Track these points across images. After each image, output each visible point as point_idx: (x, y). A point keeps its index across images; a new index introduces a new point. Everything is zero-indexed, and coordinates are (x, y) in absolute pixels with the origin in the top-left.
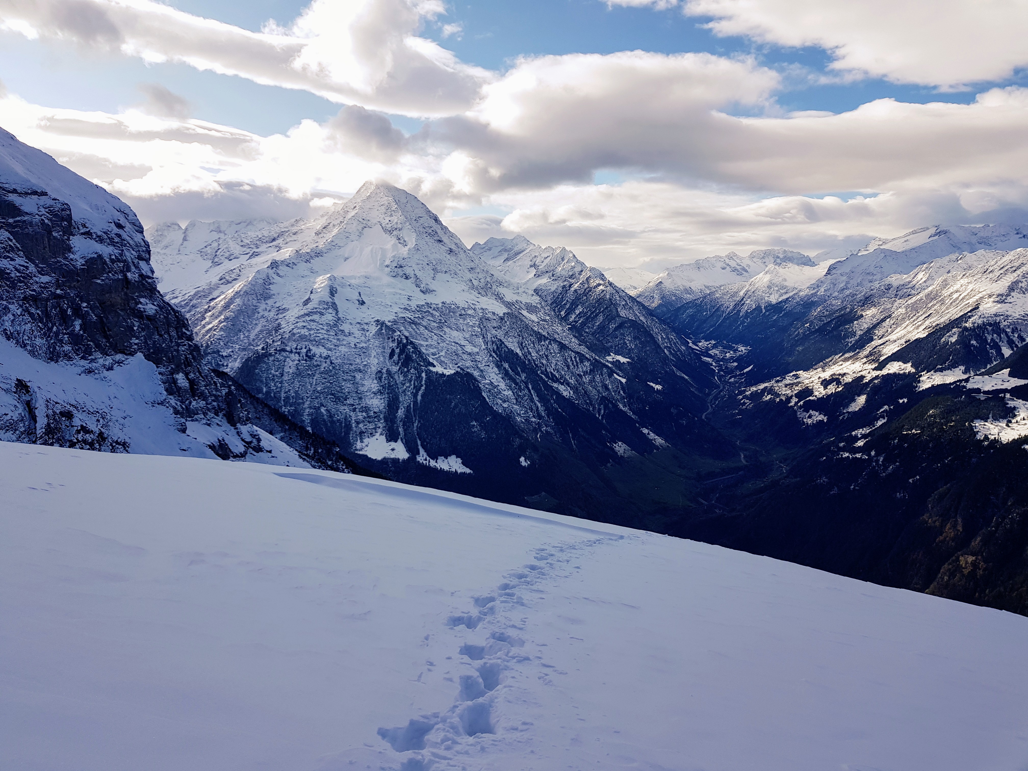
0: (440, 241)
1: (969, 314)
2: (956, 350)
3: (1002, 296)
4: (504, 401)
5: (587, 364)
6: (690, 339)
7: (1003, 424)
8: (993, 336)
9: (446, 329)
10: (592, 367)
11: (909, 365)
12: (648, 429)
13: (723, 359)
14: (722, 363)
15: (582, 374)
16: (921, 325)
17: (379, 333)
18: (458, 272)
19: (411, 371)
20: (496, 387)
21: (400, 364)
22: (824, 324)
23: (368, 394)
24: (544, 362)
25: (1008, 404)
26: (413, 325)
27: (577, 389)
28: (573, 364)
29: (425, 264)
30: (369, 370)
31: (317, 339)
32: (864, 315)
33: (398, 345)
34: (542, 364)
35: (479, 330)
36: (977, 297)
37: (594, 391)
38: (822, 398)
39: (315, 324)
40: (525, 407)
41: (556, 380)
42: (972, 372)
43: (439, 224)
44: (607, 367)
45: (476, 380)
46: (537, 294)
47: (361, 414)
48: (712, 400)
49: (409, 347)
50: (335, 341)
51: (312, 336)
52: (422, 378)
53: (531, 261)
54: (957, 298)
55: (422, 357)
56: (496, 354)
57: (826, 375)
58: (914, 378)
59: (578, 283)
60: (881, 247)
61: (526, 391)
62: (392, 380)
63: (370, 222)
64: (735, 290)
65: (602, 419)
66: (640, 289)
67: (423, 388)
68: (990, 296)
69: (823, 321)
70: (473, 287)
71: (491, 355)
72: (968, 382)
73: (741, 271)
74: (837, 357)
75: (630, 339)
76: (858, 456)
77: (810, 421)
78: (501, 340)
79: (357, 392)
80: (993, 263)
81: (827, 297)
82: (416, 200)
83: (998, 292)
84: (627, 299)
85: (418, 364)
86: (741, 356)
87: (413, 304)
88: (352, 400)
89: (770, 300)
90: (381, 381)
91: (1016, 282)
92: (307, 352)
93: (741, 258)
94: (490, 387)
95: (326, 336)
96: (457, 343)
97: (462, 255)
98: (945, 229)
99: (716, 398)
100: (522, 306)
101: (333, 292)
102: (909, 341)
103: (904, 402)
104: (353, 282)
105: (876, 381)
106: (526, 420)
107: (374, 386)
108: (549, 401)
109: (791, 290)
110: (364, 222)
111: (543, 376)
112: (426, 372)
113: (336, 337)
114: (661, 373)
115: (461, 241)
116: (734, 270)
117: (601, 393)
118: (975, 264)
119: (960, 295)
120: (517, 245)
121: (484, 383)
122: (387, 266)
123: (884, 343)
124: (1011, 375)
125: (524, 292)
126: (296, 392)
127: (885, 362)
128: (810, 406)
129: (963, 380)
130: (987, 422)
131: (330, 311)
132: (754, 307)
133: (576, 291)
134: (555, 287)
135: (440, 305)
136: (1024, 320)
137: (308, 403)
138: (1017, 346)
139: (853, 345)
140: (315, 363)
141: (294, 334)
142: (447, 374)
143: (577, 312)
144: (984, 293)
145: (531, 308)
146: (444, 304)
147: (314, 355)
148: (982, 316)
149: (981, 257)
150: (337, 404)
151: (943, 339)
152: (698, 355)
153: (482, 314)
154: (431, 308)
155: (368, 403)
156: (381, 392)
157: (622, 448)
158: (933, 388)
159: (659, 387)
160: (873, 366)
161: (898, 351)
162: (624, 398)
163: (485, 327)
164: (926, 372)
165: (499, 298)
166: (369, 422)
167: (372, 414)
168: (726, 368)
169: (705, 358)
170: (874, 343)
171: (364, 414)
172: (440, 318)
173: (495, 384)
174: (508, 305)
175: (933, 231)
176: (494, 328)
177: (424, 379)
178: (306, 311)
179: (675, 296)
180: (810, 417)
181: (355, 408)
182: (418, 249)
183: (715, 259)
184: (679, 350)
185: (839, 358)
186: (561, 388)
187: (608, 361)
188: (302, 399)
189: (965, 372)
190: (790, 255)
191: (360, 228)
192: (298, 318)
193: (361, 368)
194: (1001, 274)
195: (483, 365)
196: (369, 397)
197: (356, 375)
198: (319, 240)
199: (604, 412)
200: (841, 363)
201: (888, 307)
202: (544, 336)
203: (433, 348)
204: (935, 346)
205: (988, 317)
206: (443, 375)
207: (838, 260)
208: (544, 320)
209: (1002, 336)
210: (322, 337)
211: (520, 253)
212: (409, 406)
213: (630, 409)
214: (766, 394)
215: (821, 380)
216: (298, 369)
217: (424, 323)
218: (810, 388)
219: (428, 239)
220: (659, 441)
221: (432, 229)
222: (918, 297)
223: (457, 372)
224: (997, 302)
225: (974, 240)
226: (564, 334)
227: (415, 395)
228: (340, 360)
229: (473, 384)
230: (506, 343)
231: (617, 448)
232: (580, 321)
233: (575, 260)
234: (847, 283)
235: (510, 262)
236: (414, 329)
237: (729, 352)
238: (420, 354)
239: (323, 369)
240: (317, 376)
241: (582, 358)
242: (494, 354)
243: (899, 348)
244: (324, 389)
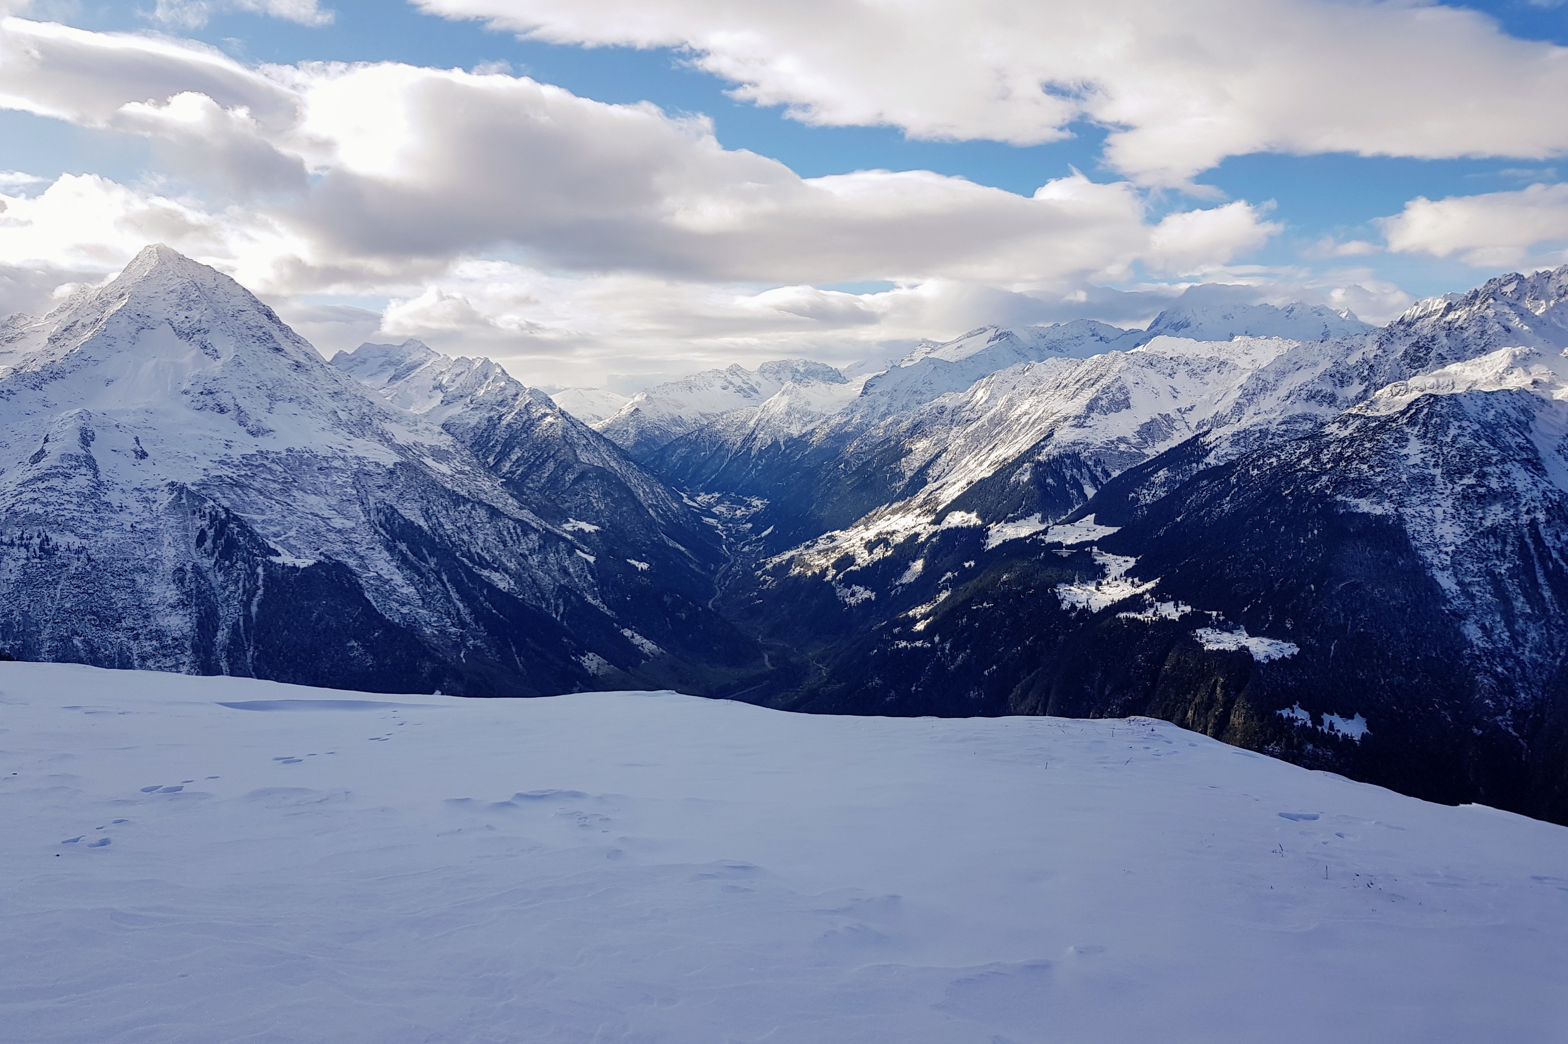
0: (278, 350)
1: (1042, 443)
2: (1029, 491)
3: (1080, 418)
4: (403, 604)
5: (534, 537)
6: (684, 491)
7: (1092, 588)
8: (1072, 471)
9: (295, 493)
10: (541, 542)
11: (974, 514)
12: (631, 629)
13: (732, 520)
14: (730, 525)
15: (527, 553)
16: (984, 461)
17: (176, 505)
18: (313, 399)
19: (238, 565)
20: (387, 582)
21: (216, 555)
22: (864, 464)
23: (160, 609)
24: (466, 537)
25: (1096, 560)
26: (237, 489)
27: (520, 576)
28: (511, 538)
29: (253, 387)
30: (161, 568)
31: (59, 519)
32: (913, 449)
33: (211, 522)
34: (463, 540)
35: (355, 492)
36: (1050, 421)
37: (547, 579)
38: (868, 566)
39: (56, 493)
40: (438, 611)
41: (487, 565)
42: (1050, 521)
43: (275, 322)
44: (564, 539)
45: (351, 572)
46: (448, 431)
47: (148, 643)
48: (720, 580)
49: (232, 526)
50: (95, 522)
51: (51, 515)
52: (258, 575)
53: (435, 379)
54: (1027, 422)
55: (256, 540)
56: (385, 529)
57: (870, 534)
58: (980, 533)
59: (513, 414)
60: (930, 356)
61: (439, 585)
62: (202, 582)
63: (151, 321)
64: (742, 419)
65: (562, 619)
66: (607, 421)
67: (260, 592)
68: (1066, 419)
69: (862, 459)
70: (339, 423)
71: (376, 532)
72: (1046, 534)
73: (749, 392)
74: (883, 508)
75: (597, 496)
76: (919, 644)
77: (852, 601)
78: (391, 506)
79: (139, 607)
80: (1066, 375)
81: (864, 426)
82: (232, 282)
83: (1075, 413)
84: (588, 435)
85: (249, 553)
86: (756, 513)
87: (236, 454)
88: (131, 621)
89: (790, 432)
90: (183, 584)
91: (1096, 400)
92: (42, 543)
93: (748, 374)
94: (379, 583)
95: (75, 513)
96: (317, 515)
97: (318, 372)
98: (1007, 331)
99: (725, 576)
100: (425, 451)
101: (86, 438)
102: (972, 482)
103: (970, 565)
104: (123, 420)
105: (934, 540)
106: (440, 631)
107: (172, 594)
108: (477, 598)
109: (817, 418)
110: (140, 320)
111: (465, 560)
112: (265, 565)
113: (95, 515)
114: (645, 544)
115: (314, 350)
116: (740, 390)
117: (559, 581)
118: (1045, 376)
119: (1030, 418)
120: (410, 354)
121: (366, 578)
122: (186, 392)
123: (941, 487)
124: (1098, 522)
125: (427, 429)
126: (24, 614)
127: (943, 513)
128: (851, 579)
129: (1040, 532)
130: (1073, 585)
131: (83, 470)
132: (769, 442)
133: (509, 425)
134: (477, 419)
135: (284, 453)
136: (1108, 449)
137: (48, 631)
138: (1101, 483)
139: (903, 491)
140: (58, 562)
141: (16, 514)
142: (302, 566)
143: (514, 457)
144: (1058, 414)
145: (439, 455)
146: (291, 451)
147: (56, 548)
148: (1058, 446)
149: (1052, 367)
150: (103, 629)
151: (1013, 479)
152: (697, 515)
153: (357, 466)
154: (267, 458)
155: (161, 623)
156: (184, 604)
157: (595, 662)
158: (1006, 545)
159: (644, 566)
160: (930, 519)
161: (960, 496)
162: (593, 586)
163: (363, 486)
164: (994, 523)
165: (385, 438)
166: (164, 655)
167: (170, 642)
168: (737, 531)
169: (707, 519)
170: (929, 488)
171: (154, 642)
172: (284, 475)
173: (386, 577)
174: (401, 450)
175: (991, 333)
176: (380, 487)
177: (261, 577)
178: (37, 473)
179: (659, 429)
180: (853, 594)
181: (138, 634)
182: (240, 363)
183: (712, 375)
184: (670, 509)
185: (886, 510)
186: (496, 577)
187: (565, 531)
188: (37, 625)
189: (1042, 521)
190: (813, 368)
191: (132, 329)
192: (22, 485)
193: (146, 565)
194: (1077, 389)
195: (363, 548)
196: (163, 613)
197: (137, 578)
198: (56, 351)
199: (565, 609)
200: (888, 517)
201: (942, 437)
202: (463, 497)
203: (273, 526)
204: (1003, 490)
205: (1065, 446)
206: (295, 568)
207: (875, 374)
208: (462, 472)
209: (1083, 470)
210: (69, 516)
211: (415, 367)
212: (236, 625)
213: (604, 602)
214: (793, 567)
215: (864, 542)
216: (26, 573)
217: (257, 485)
218: (851, 554)
219: (256, 347)
220: (649, 646)
221: (263, 330)
222: (980, 422)
223: (320, 561)
224: (1075, 426)
225: (1042, 344)
226: (496, 492)
227: (247, 605)
228: (105, 554)
229: (349, 580)
230: (400, 511)
231: (587, 663)
232: (519, 472)
233: (505, 378)
234: (890, 405)
235: (399, 383)
236: (238, 496)
237: (740, 509)
238: (252, 536)
239: (73, 572)
240: (62, 582)
241: (527, 529)
242: (381, 530)
243: (960, 493)
244: (77, 605)
